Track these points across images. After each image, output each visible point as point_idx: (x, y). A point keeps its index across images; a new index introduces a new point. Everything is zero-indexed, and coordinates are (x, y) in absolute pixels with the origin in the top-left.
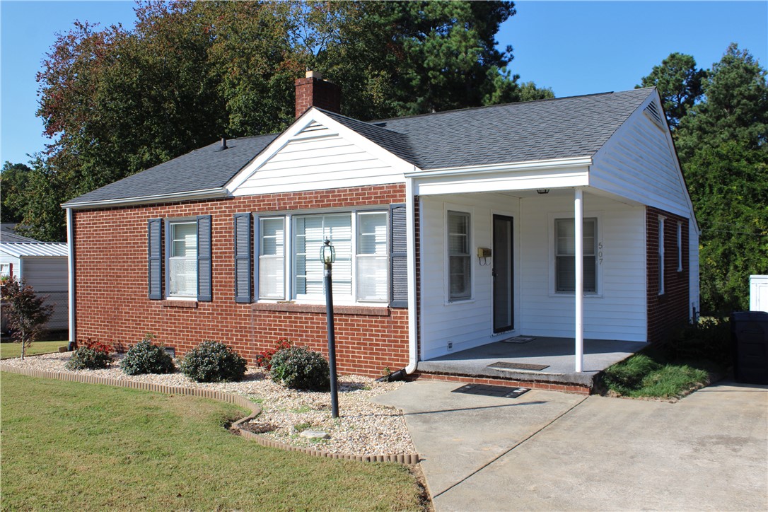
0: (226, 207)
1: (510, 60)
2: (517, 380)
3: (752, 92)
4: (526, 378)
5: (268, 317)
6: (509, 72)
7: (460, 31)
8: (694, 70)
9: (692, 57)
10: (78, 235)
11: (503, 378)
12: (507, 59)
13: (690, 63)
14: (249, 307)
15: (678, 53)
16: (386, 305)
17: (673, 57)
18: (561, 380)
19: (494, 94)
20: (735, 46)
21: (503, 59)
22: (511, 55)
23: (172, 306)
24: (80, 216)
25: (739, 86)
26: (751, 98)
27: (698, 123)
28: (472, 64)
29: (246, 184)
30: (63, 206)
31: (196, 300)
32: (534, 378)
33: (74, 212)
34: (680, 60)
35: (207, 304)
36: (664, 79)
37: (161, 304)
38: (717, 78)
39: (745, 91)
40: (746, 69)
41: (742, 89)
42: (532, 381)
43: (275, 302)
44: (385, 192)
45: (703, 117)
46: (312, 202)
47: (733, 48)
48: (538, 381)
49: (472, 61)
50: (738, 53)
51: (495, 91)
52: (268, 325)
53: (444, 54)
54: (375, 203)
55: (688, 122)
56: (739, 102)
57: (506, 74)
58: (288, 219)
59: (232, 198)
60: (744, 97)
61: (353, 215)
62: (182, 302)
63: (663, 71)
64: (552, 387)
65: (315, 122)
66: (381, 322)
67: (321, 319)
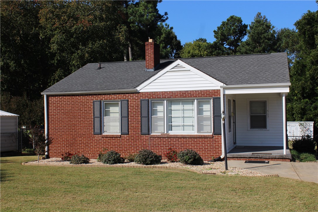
0: (136, 97)
1: (166, 19)
2: (264, 158)
3: (269, 37)
4: (268, 157)
5: (157, 140)
6: (168, 26)
7: (145, 4)
8: (241, 24)
9: (240, 18)
10: (50, 106)
11: (259, 158)
12: (165, 19)
13: (240, 21)
14: (148, 136)
15: (234, 16)
16: (211, 134)
17: (232, 17)
18: (280, 157)
19: (162, 36)
20: (260, 14)
21: (163, 18)
22: (167, 17)
23: (107, 137)
24: (50, 98)
25: (263, 33)
26: (269, 39)
27: (245, 50)
28: (151, 21)
30: (42, 93)
31: (120, 134)
32: (271, 157)
33: (48, 96)
34: (235, 19)
35: (125, 136)
36: (228, 28)
37: (100, 136)
38: (254, 29)
39: (267, 36)
40: (266, 25)
41: (265, 35)
42: (270, 158)
43: (160, 134)
44: (211, 93)
45: (248, 47)
46: (178, 95)
47: (259, 14)
48: (272, 158)
49: (151, 19)
50: (261, 17)
51: (162, 35)
52: (157, 143)
53: (138, 16)
54: (206, 96)
55: (241, 49)
56: (263, 42)
57: (167, 27)
58: (165, 101)
59: (140, 93)
60: (266, 39)
61: (196, 101)
62: (112, 135)
63: (227, 24)
64: (277, 160)
65: (179, 65)
66: (209, 140)
67: (182, 140)
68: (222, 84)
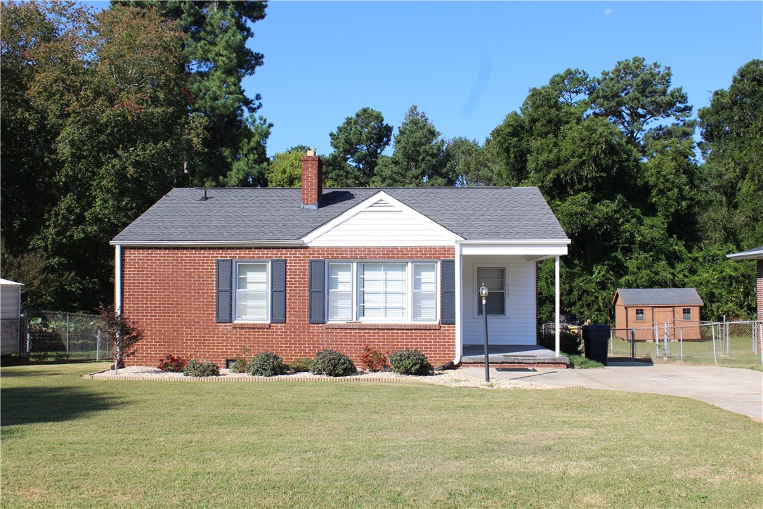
0: (301, 254)
1: (259, 107)
2: (526, 363)
3: (434, 151)
4: (532, 361)
5: (339, 333)
6: (265, 120)
7: (221, 77)
8: (382, 125)
9: (380, 113)
10: (127, 268)
11: (517, 363)
12: (255, 106)
13: (379, 118)
14: (322, 327)
15: (368, 108)
16: (437, 323)
17: (365, 111)
18: (552, 361)
19: (253, 139)
20: (415, 108)
21: (251, 105)
22: (260, 103)
23: (242, 327)
24: (127, 252)
25: (424, 144)
26: (433, 156)
27: (390, 173)
28: (232, 109)
29: (320, 239)
30: (111, 243)
31: (269, 322)
32: (537, 361)
33: (123, 249)
34: (371, 114)
35: (279, 325)
36: (358, 130)
37: (229, 326)
38: (408, 136)
39: (429, 149)
40: (429, 131)
41: (427, 147)
42: (535, 363)
43: (344, 322)
44: (438, 251)
45: (396, 169)
46: (379, 254)
47: (413, 110)
48: (539, 363)
49: (232, 106)
50: (417, 114)
51: (253, 137)
52: (339, 339)
53: (210, 98)
54: (429, 257)
55: (382, 171)
56: (423, 159)
57: (262, 122)
58: (355, 264)
59: (307, 248)
60: (428, 154)
61: (410, 264)
62: (254, 324)
63: (356, 122)
64: (546, 366)
65: (382, 200)
66: (433, 333)
67: (386, 333)
68: (458, 238)
